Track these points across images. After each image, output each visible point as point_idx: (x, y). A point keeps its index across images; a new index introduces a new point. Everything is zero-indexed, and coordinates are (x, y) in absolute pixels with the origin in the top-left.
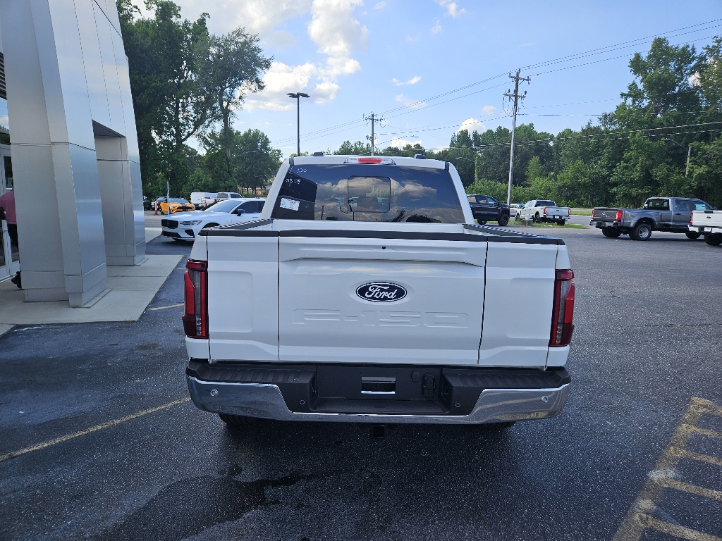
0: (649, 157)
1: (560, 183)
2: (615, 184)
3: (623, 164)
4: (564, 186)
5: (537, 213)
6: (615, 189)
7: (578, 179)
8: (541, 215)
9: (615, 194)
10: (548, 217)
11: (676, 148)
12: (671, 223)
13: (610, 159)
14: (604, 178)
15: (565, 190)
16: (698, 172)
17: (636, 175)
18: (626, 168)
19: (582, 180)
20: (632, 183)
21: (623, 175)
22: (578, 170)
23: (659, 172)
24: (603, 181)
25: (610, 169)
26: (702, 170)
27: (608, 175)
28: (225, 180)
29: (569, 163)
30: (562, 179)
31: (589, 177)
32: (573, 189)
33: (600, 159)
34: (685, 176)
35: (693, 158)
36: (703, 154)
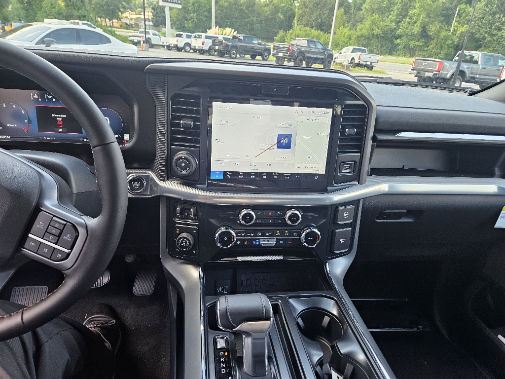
0: (428, 15)
1: (359, 33)
2: (400, 37)
3: (408, 20)
4: (362, 36)
5: (353, 59)
6: (398, 41)
7: (373, 30)
8: (356, 61)
9: (398, 44)
10: (361, 63)
11: (447, 9)
12: (478, 76)
13: (398, 15)
14: (392, 30)
15: (362, 39)
16: (461, 31)
17: (417, 29)
18: (409, 23)
19: (377, 31)
20: (412, 37)
21: (407, 28)
22: (373, 23)
23: (433, 29)
24: (391, 34)
25: (397, 23)
26: (464, 29)
27: (395, 29)
28: (79, 9)
29: (368, 16)
30: (361, 30)
31: (381, 29)
32: (369, 39)
33: (390, 14)
34: (450, 34)
35: (458, 19)
36: (466, 16)
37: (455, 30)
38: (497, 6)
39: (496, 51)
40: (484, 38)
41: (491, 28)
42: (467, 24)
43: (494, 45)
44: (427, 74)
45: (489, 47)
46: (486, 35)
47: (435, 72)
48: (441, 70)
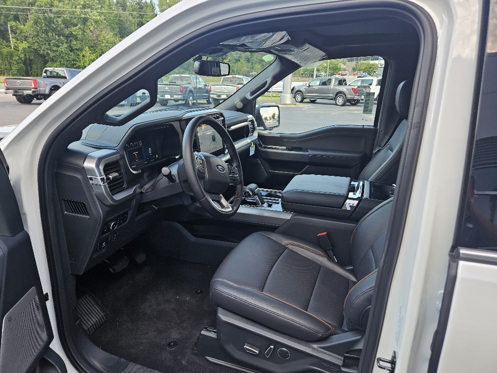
16: (22, 47)
26: (24, 45)
34: (12, 50)
35: (14, 35)
36: (21, 32)
37: (15, 46)
38: (45, 24)
39: (64, 64)
40: (48, 54)
41: (49, 44)
42: (25, 40)
43: (59, 60)
44: (26, 92)
45: (56, 61)
46: (49, 51)
47: (33, 90)
48: (38, 87)
